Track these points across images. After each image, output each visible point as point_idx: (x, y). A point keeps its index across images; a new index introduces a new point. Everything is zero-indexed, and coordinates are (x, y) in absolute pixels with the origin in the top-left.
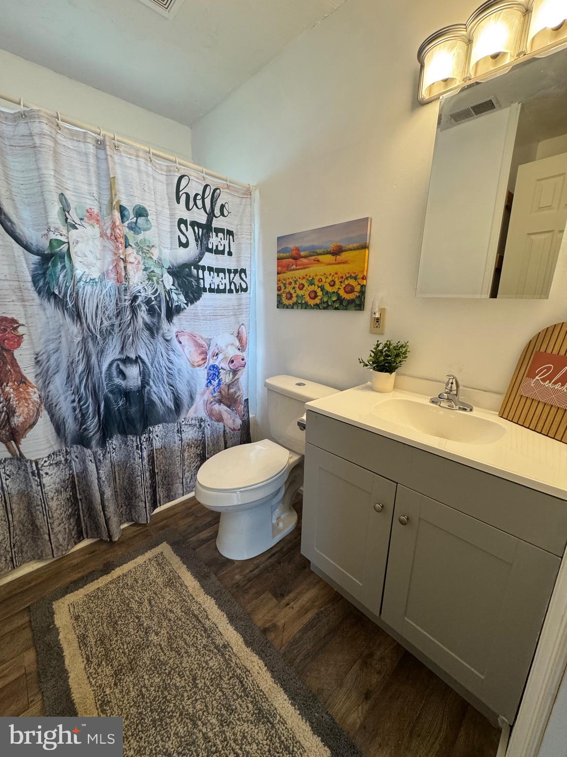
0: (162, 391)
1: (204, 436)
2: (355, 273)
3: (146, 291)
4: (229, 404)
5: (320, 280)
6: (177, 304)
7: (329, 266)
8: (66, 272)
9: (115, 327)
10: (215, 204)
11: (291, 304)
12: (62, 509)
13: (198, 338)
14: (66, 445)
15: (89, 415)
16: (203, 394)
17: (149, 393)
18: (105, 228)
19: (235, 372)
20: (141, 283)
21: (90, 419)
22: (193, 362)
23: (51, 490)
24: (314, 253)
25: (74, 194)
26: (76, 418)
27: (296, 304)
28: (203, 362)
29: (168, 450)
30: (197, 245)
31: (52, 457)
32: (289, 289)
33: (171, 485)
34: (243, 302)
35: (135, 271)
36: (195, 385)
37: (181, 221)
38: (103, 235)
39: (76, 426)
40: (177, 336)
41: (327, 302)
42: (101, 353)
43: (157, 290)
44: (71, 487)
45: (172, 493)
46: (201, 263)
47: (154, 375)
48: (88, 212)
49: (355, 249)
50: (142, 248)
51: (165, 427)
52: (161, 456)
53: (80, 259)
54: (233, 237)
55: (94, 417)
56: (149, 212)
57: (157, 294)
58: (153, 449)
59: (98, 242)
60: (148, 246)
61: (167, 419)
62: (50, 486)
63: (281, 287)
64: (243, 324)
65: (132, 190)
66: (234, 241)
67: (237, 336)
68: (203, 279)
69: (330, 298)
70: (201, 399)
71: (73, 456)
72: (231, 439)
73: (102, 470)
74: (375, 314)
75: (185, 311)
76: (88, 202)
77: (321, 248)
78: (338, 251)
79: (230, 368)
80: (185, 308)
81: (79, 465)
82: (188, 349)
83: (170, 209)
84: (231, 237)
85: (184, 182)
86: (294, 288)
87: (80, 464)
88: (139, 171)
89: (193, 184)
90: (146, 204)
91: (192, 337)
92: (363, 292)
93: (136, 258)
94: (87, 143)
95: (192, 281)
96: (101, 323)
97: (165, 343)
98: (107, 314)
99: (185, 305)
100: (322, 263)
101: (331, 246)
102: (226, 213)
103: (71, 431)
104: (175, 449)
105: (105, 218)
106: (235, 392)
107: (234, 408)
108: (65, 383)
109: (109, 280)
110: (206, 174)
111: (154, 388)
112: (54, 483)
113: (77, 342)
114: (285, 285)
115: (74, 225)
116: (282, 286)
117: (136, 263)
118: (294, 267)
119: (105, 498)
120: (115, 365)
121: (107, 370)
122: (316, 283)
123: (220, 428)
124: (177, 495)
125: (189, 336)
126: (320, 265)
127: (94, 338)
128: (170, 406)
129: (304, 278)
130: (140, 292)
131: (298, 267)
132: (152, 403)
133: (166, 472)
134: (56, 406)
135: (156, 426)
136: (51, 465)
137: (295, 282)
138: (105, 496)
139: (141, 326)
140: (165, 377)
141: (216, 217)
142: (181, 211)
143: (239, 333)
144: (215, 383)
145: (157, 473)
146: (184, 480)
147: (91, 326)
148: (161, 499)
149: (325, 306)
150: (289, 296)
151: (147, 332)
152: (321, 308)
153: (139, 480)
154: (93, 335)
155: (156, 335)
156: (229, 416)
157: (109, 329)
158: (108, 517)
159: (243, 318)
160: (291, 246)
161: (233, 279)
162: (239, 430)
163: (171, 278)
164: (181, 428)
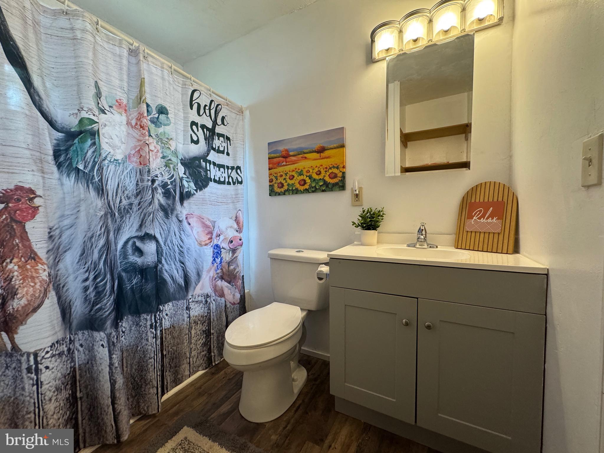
0: (174, 268)
1: (209, 311)
2: (336, 164)
3: (162, 176)
4: (229, 280)
5: (308, 171)
6: (187, 190)
7: (315, 161)
8: (96, 148)
9: (133, 206)
10: (218, 116)
11: (283, 191)
12: (61, 411)
13: (205, 219)
14: (71, 333)
15: (106, 293)
16: (209, 271)
17: (161, 271)
18: (130, 118)
19: (234, 251)
20: (159, 169)
21: (107, 296)
22: (200, 242)
23: (50, 388)
24: (302, 153)
25: (105, 85)
26: (86, 299)
27: (288, 190)
28: (209, 241)
29: (177, 329)
30: (206, 143)
31: (55, 346)
32: (280, 180)
33: (178, 367)
34: (240, 192)
35: (154, 157)
36: (202, 263)
37: (193, 123)
38: (128, 123)
39: (86, 308)
40: (186, 218)
41: (315, 186)
42: (118, 230)
43: (173, 175)
44: (71, 384)
45: (179, 376)
46: (208, 158)
47: (166, 254)
48: (117, 102)
49: (335, 148)
50: (162, 139)
51: (174, 305)
52: (170, 336)
53: (106, 140)
54: (230, 142)
55: (110, 295)
56: (169, 111)
57: (173, 179)
58: (162, 329)
59: (124, 128)
60: (168, 138)
61: (177, 296)
62: (49, 383)
63: (272, 179)
64: (240, 210)
65: (156, 92)
66: (230, 145)
67: (235, 220)
68: (210, 170)
69: (317, 183)
70: (207, 275)
71: (77, 345)
72: (232, 313)
73: (116, 355)
74: (356, 191)
75: (194, 196)
76: (118, 93)
77: (307, 149)
78: (322, 150)
79: (230, 248)
80: (194, 194)
81: (83, 355)
82: (196, 230)
83: (184, 113)
84: (228, 141)
85: (196, 95)
86: (285, 179)
87: (84, 353)
88: (163, 79)
89: (203, 97)
90: (167, 105)
91: (201, 219)
92: (344, 177)
93: (155, 147)
94: (122, 49)
95: (201, 172)
96: (120, 202)
97: (178, 223)
98: (126, 193)
99: (194, 191)
100: (309, 159)
101: (316, 147)
102: (225, 123)
103: (78, 316)
104: (184, 327)
105: (131, 110)
106: (235, 269)
107: (233, 284)
108: (77, 261)
109: (130, 162)
110: (213, 92)
111: (166, 266)
112: (55, 379)
113: (100, 215)
114: (276, 178)
115: (103, 110)
116: (274, 178)
117: (155, 151)
118: (284, 163)
119: (116, 388)
120: (130, 243)
121: (122, 248)
122: (305, 173)
123: (222, 303)
124: (184, 377)
125: (197, 218)
126: (307, 160)
127: (113, 215)
128: (180, 284)
129: (293, 171)
130: (157, 177)
131: (287, 163)
132: (164, 281)
133: (174, 354)
134: (63, 287)
135: (166, 305)
136: (53, 356)
137: (286, 174)
138: (116, 386)
139: (157, 207)
140: (177, 255)
141: (218, 125)
142: (193, 116)
143: (236, 217)
144: (218, 261)
145: (166, 355)
146: (191, 359)
147: (112, 203)
148: (168, 384)
149: (314, 190)
150: (280, 185)
151: (162, 212)
152: (310, 191)
153: (151, 362)
154: (112, 212)
155: (170, 216)
156: (230, 291)
157: (127, 207)
158: (118, 411)
159: (239, 206)
160: (281, 148)
161: (230, 174)
162: (238, 303)
163: (183, 168)
164: (189, 305)
